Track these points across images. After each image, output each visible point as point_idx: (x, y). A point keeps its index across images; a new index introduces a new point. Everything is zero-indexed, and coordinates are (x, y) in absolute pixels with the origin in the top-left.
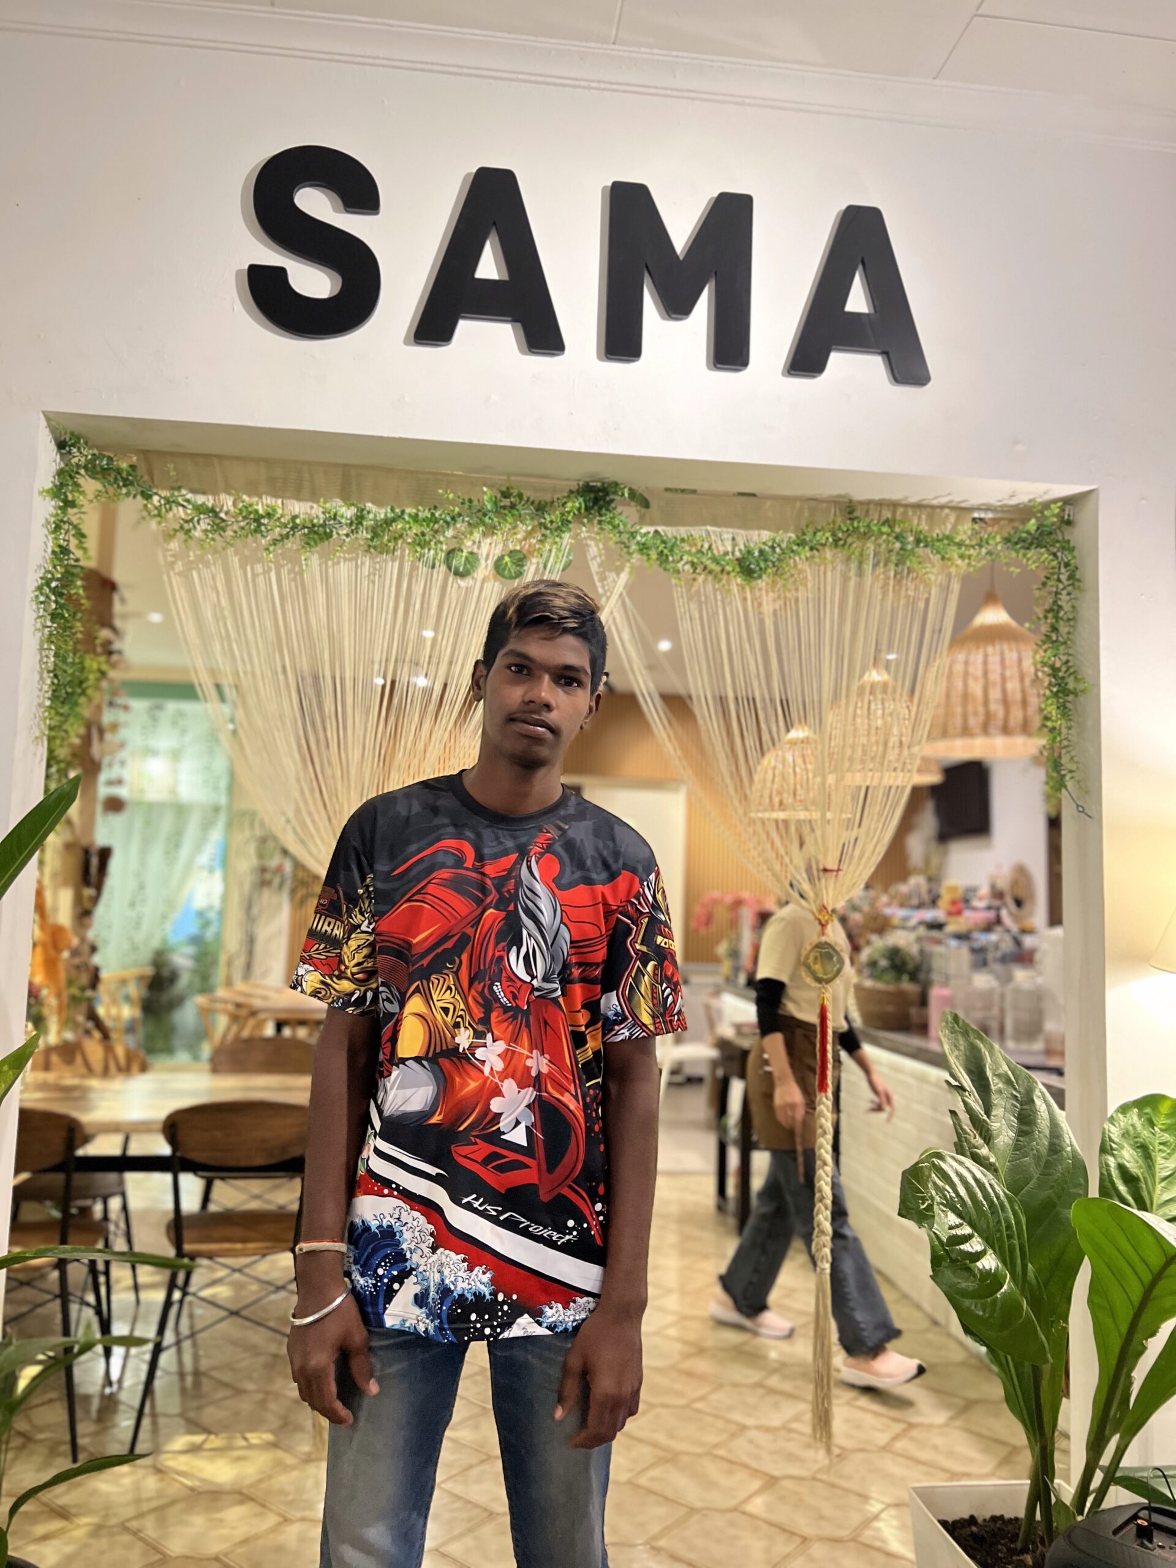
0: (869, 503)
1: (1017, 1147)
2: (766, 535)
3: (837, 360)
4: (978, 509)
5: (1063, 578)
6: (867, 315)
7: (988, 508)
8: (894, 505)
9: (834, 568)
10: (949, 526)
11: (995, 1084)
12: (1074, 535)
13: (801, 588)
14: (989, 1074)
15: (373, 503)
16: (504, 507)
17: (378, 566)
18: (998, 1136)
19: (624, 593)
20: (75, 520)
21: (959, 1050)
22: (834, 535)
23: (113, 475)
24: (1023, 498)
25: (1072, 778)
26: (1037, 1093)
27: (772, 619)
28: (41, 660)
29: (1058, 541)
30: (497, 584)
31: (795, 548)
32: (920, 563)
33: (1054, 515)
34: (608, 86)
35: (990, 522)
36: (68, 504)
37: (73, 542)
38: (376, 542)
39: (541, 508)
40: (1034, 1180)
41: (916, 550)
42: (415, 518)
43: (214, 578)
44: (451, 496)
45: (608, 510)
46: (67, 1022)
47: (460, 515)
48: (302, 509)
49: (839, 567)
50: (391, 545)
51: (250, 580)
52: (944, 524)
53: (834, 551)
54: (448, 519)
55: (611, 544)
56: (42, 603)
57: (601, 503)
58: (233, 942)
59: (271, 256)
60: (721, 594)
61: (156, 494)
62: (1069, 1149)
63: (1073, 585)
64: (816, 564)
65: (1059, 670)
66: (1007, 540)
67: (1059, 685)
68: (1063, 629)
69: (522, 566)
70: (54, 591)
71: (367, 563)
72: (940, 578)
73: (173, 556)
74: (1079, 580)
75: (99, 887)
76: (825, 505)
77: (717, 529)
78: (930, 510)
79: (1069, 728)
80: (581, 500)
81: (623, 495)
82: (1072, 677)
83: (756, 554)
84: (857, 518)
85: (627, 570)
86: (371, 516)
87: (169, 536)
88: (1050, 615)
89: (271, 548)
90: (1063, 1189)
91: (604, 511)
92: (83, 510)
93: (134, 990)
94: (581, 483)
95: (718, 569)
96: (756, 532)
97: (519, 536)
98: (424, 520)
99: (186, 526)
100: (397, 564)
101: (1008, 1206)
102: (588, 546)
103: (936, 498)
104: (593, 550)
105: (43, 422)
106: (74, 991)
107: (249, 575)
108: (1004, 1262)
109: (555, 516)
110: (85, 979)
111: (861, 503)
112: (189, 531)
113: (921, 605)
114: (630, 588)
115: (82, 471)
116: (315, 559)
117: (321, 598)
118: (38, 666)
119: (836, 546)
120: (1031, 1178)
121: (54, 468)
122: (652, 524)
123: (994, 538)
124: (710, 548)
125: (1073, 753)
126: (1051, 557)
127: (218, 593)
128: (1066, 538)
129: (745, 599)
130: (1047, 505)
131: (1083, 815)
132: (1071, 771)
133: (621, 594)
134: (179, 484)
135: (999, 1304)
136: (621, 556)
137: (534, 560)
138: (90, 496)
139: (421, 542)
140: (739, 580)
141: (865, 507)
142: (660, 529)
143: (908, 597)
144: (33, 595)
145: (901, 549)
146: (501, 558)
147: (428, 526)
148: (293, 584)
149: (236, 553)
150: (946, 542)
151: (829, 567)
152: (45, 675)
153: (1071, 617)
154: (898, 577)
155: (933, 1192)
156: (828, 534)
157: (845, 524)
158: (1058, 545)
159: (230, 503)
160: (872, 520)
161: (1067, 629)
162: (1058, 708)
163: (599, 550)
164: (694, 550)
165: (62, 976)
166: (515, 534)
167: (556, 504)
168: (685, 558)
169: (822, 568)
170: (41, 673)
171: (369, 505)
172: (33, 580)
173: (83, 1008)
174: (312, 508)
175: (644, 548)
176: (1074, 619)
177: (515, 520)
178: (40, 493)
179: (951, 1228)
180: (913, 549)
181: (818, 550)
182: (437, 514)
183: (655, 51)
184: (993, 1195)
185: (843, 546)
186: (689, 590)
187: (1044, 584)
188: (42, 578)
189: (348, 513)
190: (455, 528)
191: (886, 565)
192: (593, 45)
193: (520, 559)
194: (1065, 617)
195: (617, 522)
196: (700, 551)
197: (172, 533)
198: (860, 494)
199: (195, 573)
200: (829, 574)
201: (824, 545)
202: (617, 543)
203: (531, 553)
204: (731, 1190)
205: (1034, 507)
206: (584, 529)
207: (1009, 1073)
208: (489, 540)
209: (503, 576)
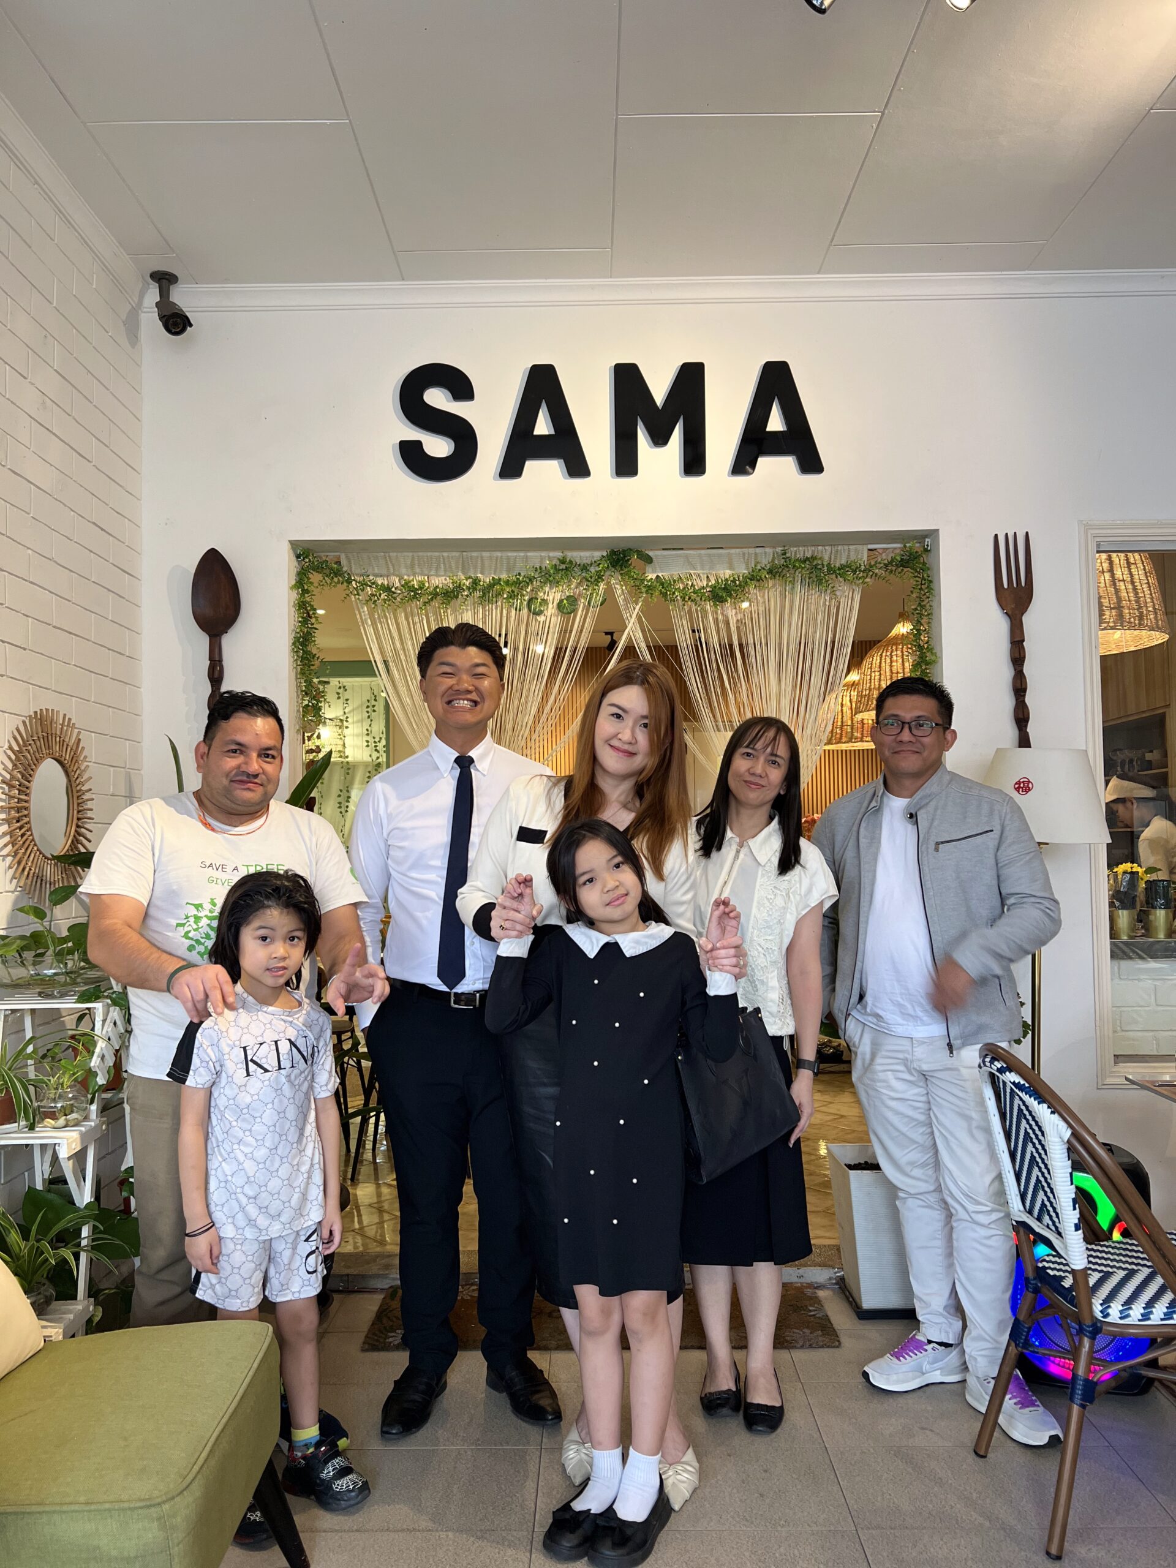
3: (764, 463)
5: (923, 588)
6: (782, 432)
9: (775, 592)
12: (929, 560)
15: (482, 574)
16: (562, 571)
17: (487, 612)
20: (309, 601)
29: (920, 563)
30: (560, 617)
31: (748, 580)
32: (832, 584)
34: (611, 303)
36: (305, 591)
38: (485, 598)
39: (584, 568)
42: (507, 582)
45: (626, 566)
47: (534, 578)
48: (439, 581)
49: (778, 591)
50: (494, 599)
51: (412, 627)
53: (774, 581)
54: (528, 580)
55: (629, 586)
57: (622, 561)
59: (413, 433)
60: (701, 611)
61: (354, 580)
63: (928, 591)
64: (763, 590)
67: (922, 657)
69: (575, 605)
71: (481, 611)
73: (366, 615)
74: (931, 589)
80: (609, 561)
81: (634, 555)
82: (929, 652)
83: (723, 585)
84: (788, 557)
85: (640, 601)
86: (481, 583)
89: (423, 607)
92: (313, 592)
94: (609, 553)
95: (699, 598)
97: (572, 587)
98: (513, 583)
99: (373, 599)
100: (498, 610)
102: (615, 589)
104: (619, 591)
105: (289, 547)
107: (411, 624)
109: (594, 573)
115: (311, 571)
116: (449, 611)
121: (295, 571)
124: (692, 584)
128: (925, 562)
129: (716, 613)
136: (636, 594)
137: (583, 601)
138: (317, 585)
139: (512, 596)
140: (712, 604)
142: (660, 574)
144: (291, 648)
146: (561, 601)
147: (516, 586)
150: (847, 569)
151: (771, 590)
153: (928, 612)
158: (921, 566)
163: (623, 591)
166: (570, 585)
169: (767, 592)
174: (446, 580)
175: (649, 589)
177: (569, 577)
178: (290, 588)
181: (763, 582)
183: (637, 279)
185: (779, 578)
189: (467, 582)
190: (532, 586)
191: (809, 586)
192: (596, 280)
193: (573, 600)
195: (631, 573)
199: (379, 625)
200: (772, 595)
202: (633, 586)
203: (580, 596)
206: (612, 579)
208: (553, 591)
209: (563, 613)
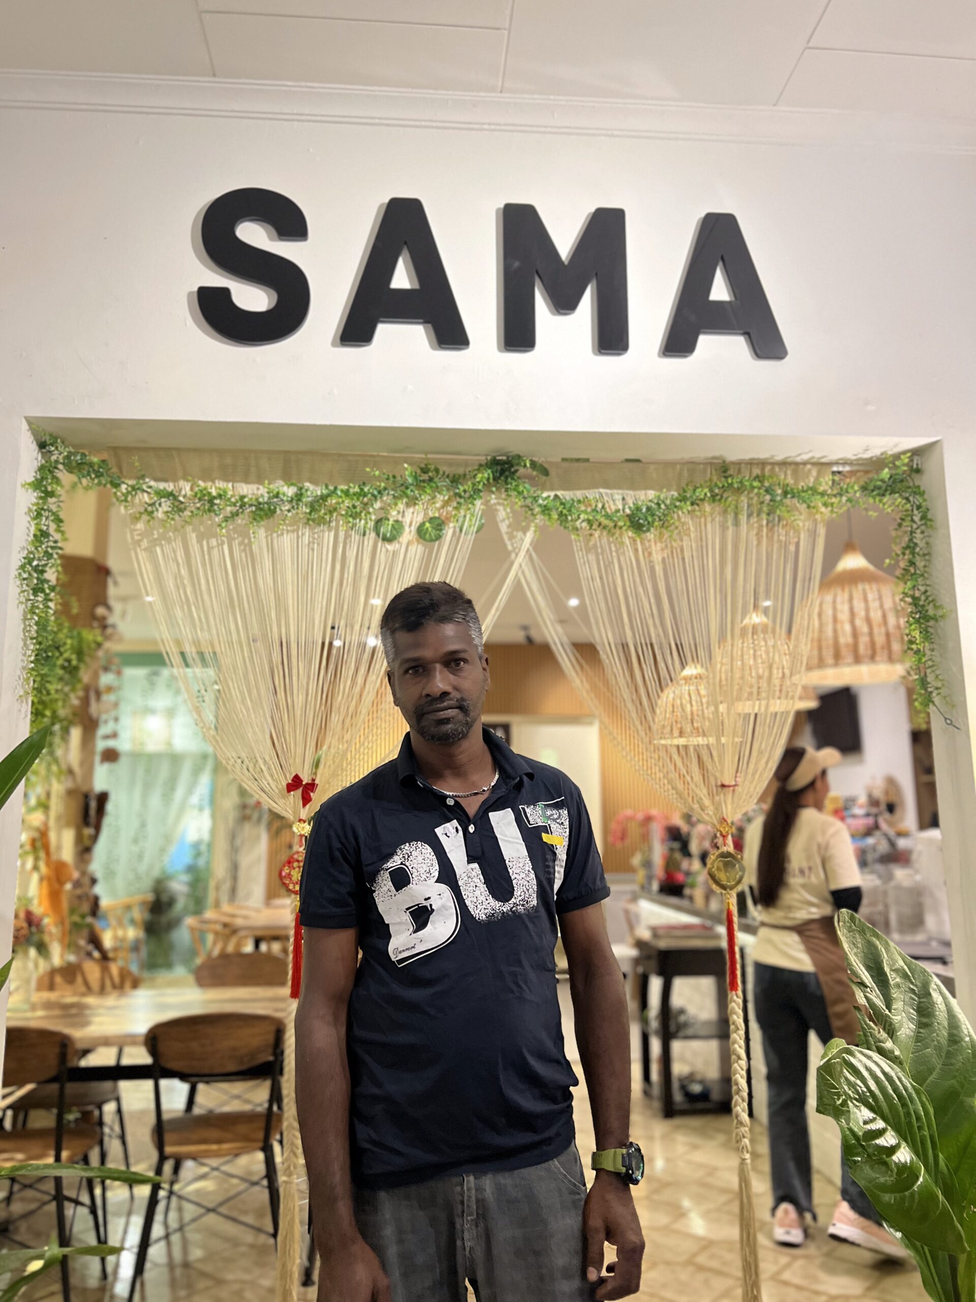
0: (738, 464)
1: (918, 1038)
2: (651, 494)
3: (706, 342)
4: (837, 463)
5: (916, 519)
6: (729, 303)
7: (845, 463)
8: (763, 464)
9: (713, 520)
10: (812, 479)
11: (894, 979)
12: (922, 482)
13: (685, 538)
14: (887, 969)
15: (311, 482)
16: (424, 481)
17: (316, 536)
18: (900, 1030)
19: (531, 549)
20: (54, 508)
21: (857, 948)
22: (711, 491)
23: (86, 468)
24: (875, 452)
25: (939, 694)
26: (933, 986)
27: (661, 566)
28: (24, 629)
29: (909, 487)
30: (420, 546)
31: (678, 504)
32: (788, 512)
33: (904, 465)
34: (498, 127)
35: (847, 475)
36: (49, 494)
37: (53, 526)
38: (314, 516)
39: (455, 480)
40: (937, 1070)
41: (785, 501)
42: (346, 493)
43: (174, 551)
44: (377, 473)
45: (513, 479)
46: (70, 946)
47: (385, 489)
48: (248, 490)
49: (717, 519)
50: (327, 517)
51: (206, 553)
52: (808, 477)
53: (713, 505)
54: (376, 492)
55: (517, 507)
56: (24, 579)
57: (507, 473)
58: (220, 869)
59: (216, 279)
60: (615, 546)
61: (124, 483)
62: (967, 1039)
63: (925, 524)
64: (697, 516)
65: (918, 599)
66: (864, 488)
67: (920, 612)
68: (920, 563)
69: (441, 530)
70: (36, 569)
71: (307, 534)
72: (807, 524)
73: (139, 535)
74: (931, 520)
75: (98, 828)
76: (702, 466)
77: (608, 491)
78: (794, 466)
79: (932, 650)
80: (489, 471)
81: (525, 466)
82: (931, 605)
83: (644, 510)
84: (730, 476)
85: (532, 529)
86: (309, 493)
87: (136, 519)
88: (907, 552)
89: (224, 525)
90: (965, 1078)
91: (509, 480)
92: (61, 499)
93: (138, 914)
94: (489, 458)
95: (612, 524)
96: (643, 492)
97: (438, 505)
98: (354, 494)
99: (150, 509)
100: (332, 534)
101: (914, 1095)
102: (497, 510)
103: (799, 455)
104: (502, 513)
105: (25, 426)
106: (76, 918)
107: (205, 548)
108: (916, 1153)
109: (468, 486)
110: (86, 907)
111: (733, 463)
112: (152, 512)
113: (792, 548)
114: (537, 546)
115: (61, 467)
116: (262, 533)
117: (268, 564)
118: (22, 634)
119: (714, 501)
120: (934, 1069)
121: (36, 465)
122: (552, 489)
123: (852, 487)
124: (603, 507)
125: (938, 672)
126: (904, 501)
127: (178, 564)
128: (917, 484)
129: (636, 550)
130: (897, 456)
131: (951, 727)
132: (937, 688)
133: (528, 550)
134: (142, 473)
135: (917, 1196)
136: (526, 518)
137: (451, 525)
138: (67, 487)
139: (353, 514)
140: (630, 534)
141: (737, 467)
142: (559, 493)
143: (779, 541)
144: (16, 573)
145: (771, 500)
146: (423, 524)
147: (358, 499)
148: (243, 555)
149: (194, 531)
150: (810, 492)
151: (709, 519)
152: (29, 642)
153: (926, 552)
154: (770, 525)
155: (846, 1088)
156: (706, 490)
157: (721, 481)
158: (910, 490)
159: (188, 488)
160: (744, 477)
161: (923, 563)
162: (921, 632)
163: (507, 514)
164: (589, 510)
165: (65, 904)
166: (434, 503)
167: (468, 476)
168: (582, 516)
169: (703, 520)
170: (25, 640)
171: (307, 485)
172: (17, 559)
173: (85, 933)
174: (258, 489)
175: (546, 510)
176: (929, 554)
177: (433, 491)
178: (23, 486)
179: (865, 1123)
180: (781, 500)
181: (698, 505)
182: (366, 489)
183: (536, 96)
184: (901, 1088)
185: (720, 500)
186: (587, 544)
187: (900, 525)
188: (24, 558)
189: (290, 491)
190: (382, 501)
191: (758, 515)
192: (483, 94)
193: (439, 525)
194: (921, 553)
195: (521, 488)
196: (595, 510)
197: (138, 516)
198: (732, 456)
199: (158, 549)
200: (709, 526)
201: (702, 500)
202: (522, 507)
203: (448, 519)
204: (655, 1075)
205: (886, 458)
206: (493, 496)
207: (905, 967)
208: (411, 510)
209: (425, 540)
